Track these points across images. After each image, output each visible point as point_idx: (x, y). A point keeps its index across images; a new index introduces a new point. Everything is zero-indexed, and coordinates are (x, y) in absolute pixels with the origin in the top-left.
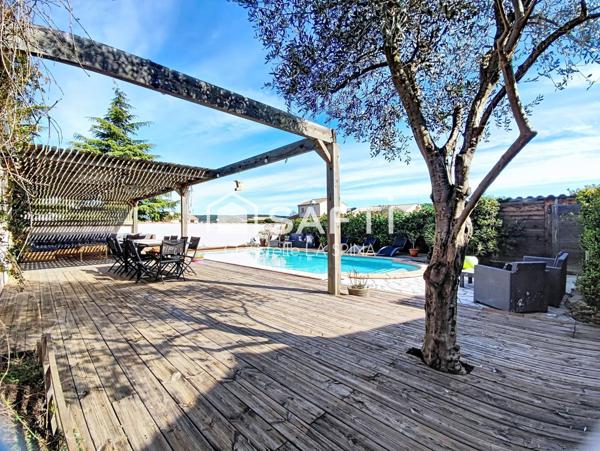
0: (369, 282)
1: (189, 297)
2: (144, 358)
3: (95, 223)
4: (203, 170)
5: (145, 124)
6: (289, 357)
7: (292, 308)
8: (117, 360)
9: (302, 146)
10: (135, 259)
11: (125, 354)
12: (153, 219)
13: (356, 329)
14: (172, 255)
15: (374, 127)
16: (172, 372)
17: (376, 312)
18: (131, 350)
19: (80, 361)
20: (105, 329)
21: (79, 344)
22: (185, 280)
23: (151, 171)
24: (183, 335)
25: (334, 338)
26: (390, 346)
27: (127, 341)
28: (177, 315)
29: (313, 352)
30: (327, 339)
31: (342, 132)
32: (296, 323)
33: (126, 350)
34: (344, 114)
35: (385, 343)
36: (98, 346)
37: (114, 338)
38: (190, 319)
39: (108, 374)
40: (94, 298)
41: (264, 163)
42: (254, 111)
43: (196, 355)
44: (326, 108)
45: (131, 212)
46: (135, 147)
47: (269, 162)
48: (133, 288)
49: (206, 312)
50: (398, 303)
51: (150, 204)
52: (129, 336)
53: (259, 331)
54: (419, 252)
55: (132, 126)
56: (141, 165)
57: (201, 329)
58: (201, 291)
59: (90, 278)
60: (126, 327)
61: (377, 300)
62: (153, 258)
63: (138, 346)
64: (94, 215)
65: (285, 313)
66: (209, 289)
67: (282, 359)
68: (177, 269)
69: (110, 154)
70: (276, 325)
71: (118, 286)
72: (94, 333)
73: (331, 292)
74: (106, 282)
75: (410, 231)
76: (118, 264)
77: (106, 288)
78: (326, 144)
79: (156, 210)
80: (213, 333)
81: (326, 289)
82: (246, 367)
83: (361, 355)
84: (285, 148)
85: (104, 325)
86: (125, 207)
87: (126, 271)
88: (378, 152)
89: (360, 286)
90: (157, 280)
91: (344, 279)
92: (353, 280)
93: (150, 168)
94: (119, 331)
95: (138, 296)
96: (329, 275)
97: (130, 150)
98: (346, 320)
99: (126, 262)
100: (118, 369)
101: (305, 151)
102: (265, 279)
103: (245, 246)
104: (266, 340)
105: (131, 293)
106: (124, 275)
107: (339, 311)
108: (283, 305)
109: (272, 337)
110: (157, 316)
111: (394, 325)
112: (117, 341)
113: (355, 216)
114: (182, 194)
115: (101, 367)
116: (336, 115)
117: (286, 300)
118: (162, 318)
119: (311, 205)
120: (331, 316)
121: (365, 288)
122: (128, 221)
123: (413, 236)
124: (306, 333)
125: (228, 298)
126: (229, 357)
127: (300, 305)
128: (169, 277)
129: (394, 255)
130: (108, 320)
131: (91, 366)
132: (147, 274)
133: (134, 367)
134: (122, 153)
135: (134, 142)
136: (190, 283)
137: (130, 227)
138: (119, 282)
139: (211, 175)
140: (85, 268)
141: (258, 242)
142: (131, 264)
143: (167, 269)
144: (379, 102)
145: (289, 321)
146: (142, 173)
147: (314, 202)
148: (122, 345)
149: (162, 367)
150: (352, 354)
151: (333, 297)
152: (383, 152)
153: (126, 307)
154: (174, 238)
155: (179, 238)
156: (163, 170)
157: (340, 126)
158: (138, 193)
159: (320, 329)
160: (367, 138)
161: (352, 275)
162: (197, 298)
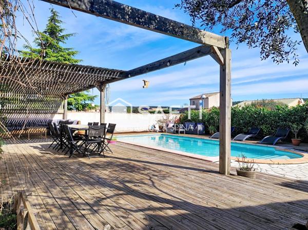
0: (255, 166)
1: (110, 170)
2: (83, 212)
3: (37, 112)
4: (118, 71)
5: (72, 35)
6: (191, 221)
7: (190, 183)
8: (64, 212)
9: (199, 52)
10: (69, 139)
11: (69, 208)
12: (78, 109)
13: (246, 203)
14: (95, 137)
15: (264, 35)
16: (104, 224)
17: (261, 191)
18: (73, 206)
19: (40, 211)
20: (53, 189)
21: (37, 199)
22: (105, 157)
23: (80, 72)
24: (108, 198)
25: (228, 210)
26: (277, 220)
27: (70, 199)
28: (101, 183)
29: (210, 219)
30: (220, 209)
31: (236, 39)
32: (193, 195)
33: (69, 205)
34: (237, 25)
35: (272, 217)
36: (50, 201)
37: (60, 196)
38: (111, 186)
39: (59, 221)
40: (42, 167)
41: (166, 66)
42: (162, 26)
43: (120, 213)
44: (223, 21)
45: (63, 104)
46: (65, 53)
47: (171, 65)
48: (68, 161)
49: (123, 182)
50: (281, 185)
51: (76, 97)
52: (69, 195)
53: (165, 199)
54: (301, 142)
55: (63, 37)
56: (73, 69)
57: (121, 194)
58: (118, 166)
59: (37, 152)
60: (67, 189)
61: (263, 182)
62: (81, 139)
63: (77, 203)
64: (37, 106)
65: (184, 187)
66: (123, 165)
67: (186, 222)
68: (99, 148)
69: (48, 59)
70: (179, 196)
71: (57, 159)
72: (46, 192)
73: (222, 172)
74: (48, 156)
75: (293, 122)
76: (55, 143)
77: (49, 160)
78: (220, 49)
79: (80, 102)
80: (130, 197)
81: (218, 169)
82: (158, 226)
83: (251, 225)
84: (184, 53)
85: (51, 187)
86: (58, 99)
87: (61, 148)
88: (268, 56)
89: (247, 169)
90: (84, 156)
91: (234, 162)
92: (241, 163)
93: (79, 70)
94: (63, 192)
95: (72, 167)
96: (221, 158)
97: (61, 56)
98: (236, 196)
99: (62, 141)
100: (66, 219)
101: (201, 56)
102: (166, 159)
103: (147, 132)
104: (171, 206)
105: (67, 165)
106: (60, 151)
107: (229, 188)
108: (182, 180)
109: (176, 205)
110: (87, 183)
111: (280, 204)
112: (62, 199)
113: (241, 108)
114: (101, 90)
115: (54, 216)
116: (231, 25)
117: (184, 177)
118: (92, 184)
119: (201, 98)
120: (223, 192)
121: (252, 171)
122: (61, 110)
123: (295, 128)
124: (204, 204)
125: (139, 173)
126: (144, 217)
127: (197, 181)
128: (93, 154)
129: (277, 144)
130: (53, 183)
131: (47, 215)
132: (77, 151)
133: (77, 219)
134: (55, 59)
135: (64, 49)
136: (109, 159)
137: (62, 115)
138: (57, 156)
139: (124, 75)
140: (32, 144)
141: (157, 129)
142: (65, 143)
143: (91, 148)
144: (270, 14)
145: (188, 194)
146: (73, 74)
147: (204, 96)
148: (65, 202)
149: (96, 220)
150: (243, 223)
151: (224, 177)
152: (272, 56)
153: (65, 175)
154: (96, 124)
155: (99, 124)
156: (89, 72)
157: (234, 35)
158: (69, 89)
159: (215, 202)
160: (257, 44)
161: (241, 159)
162: (116, 171)
